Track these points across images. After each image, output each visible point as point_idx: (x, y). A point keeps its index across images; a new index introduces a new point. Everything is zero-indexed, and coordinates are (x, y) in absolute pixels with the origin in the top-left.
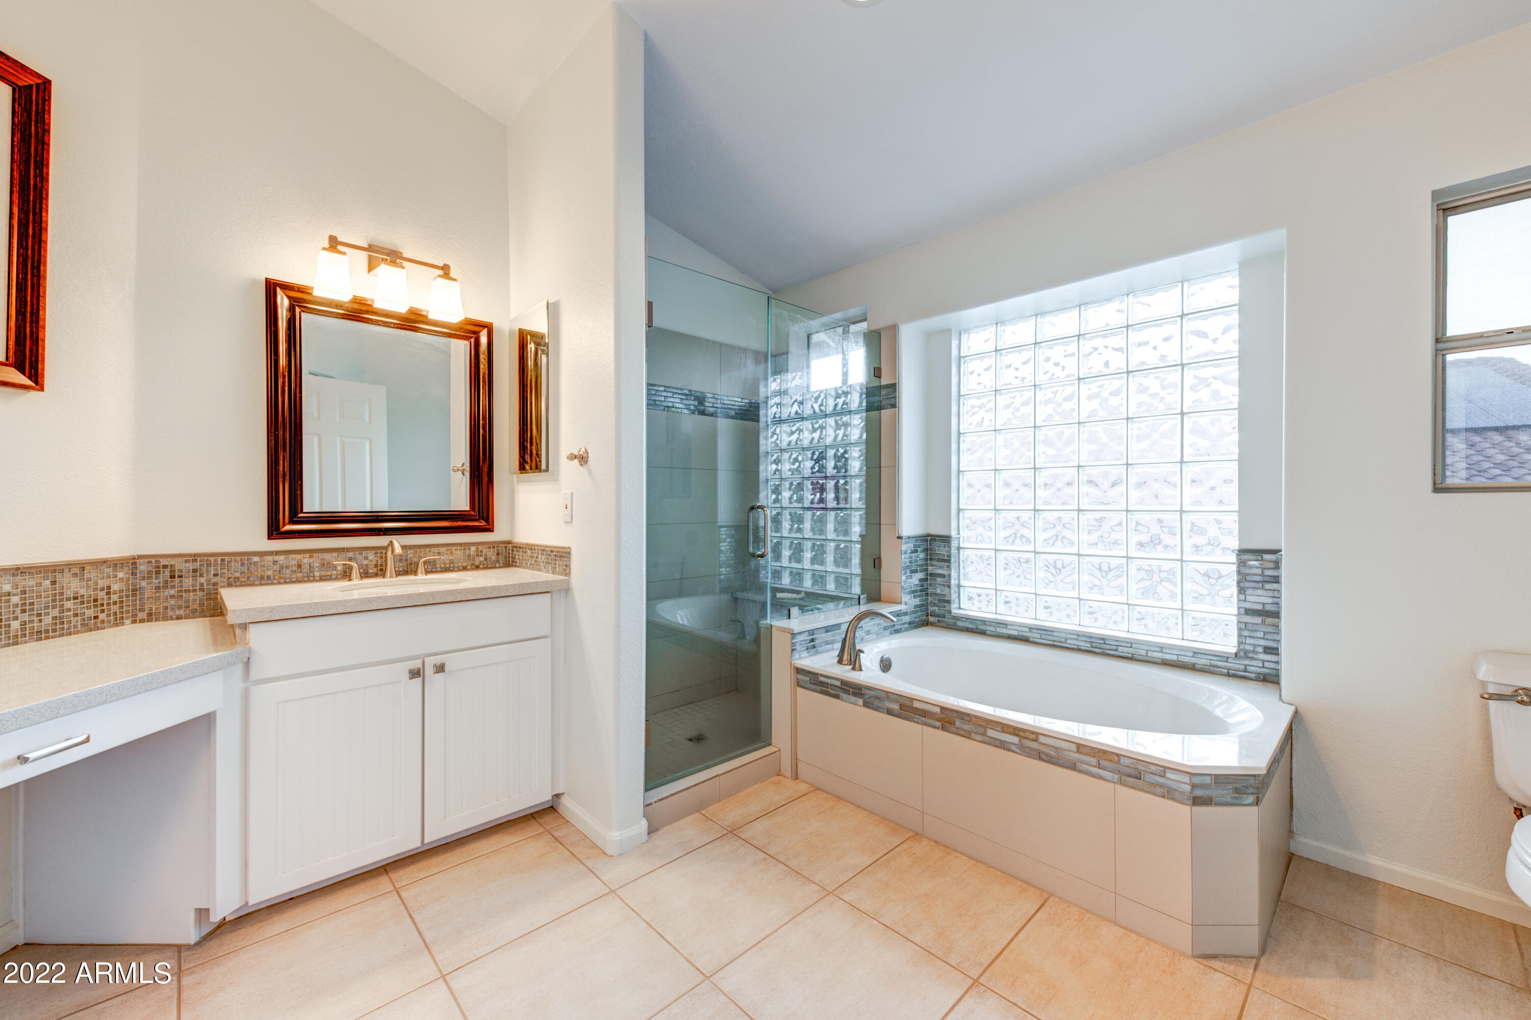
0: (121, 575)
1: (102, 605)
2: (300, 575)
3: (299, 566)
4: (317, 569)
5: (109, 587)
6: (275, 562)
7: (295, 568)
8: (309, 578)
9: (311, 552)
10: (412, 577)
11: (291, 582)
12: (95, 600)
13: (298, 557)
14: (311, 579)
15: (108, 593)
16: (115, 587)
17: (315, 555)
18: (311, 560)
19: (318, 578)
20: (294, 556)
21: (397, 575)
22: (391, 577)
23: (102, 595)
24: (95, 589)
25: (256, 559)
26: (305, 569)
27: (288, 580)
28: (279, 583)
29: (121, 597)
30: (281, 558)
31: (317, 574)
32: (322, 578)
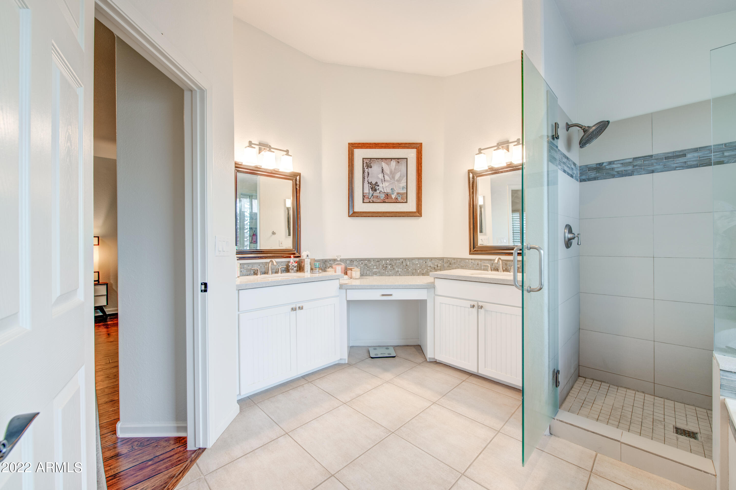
0: (440, 262)
1: (436, 269)
2: (478, 267)
3: (478, 264)
4: (483, 266)
5: (438, 265)
6: (472, 262)
7: (477, 265)
8: (480, 269)
9: (481, 260)
10: (508, 273)
11: (476, 270)
12: (435, 268)
13: (478, 261)
14: (481, 269)
15: (437, 267)
16: (439, 265)
17: (482, 261)
18: (481, 263)
19: (483, 269)
20: (476, 261)
21: (503, 271)
22: (501, 272)
23: (436, 267)
24: (434, 265)
25: (467, 261)
26: (479, 265)
27: (475, 269)
28: (473, 269)
29: (440, 268)
30: (473, 261)
31: (483, 268)
32: (484, 269)
